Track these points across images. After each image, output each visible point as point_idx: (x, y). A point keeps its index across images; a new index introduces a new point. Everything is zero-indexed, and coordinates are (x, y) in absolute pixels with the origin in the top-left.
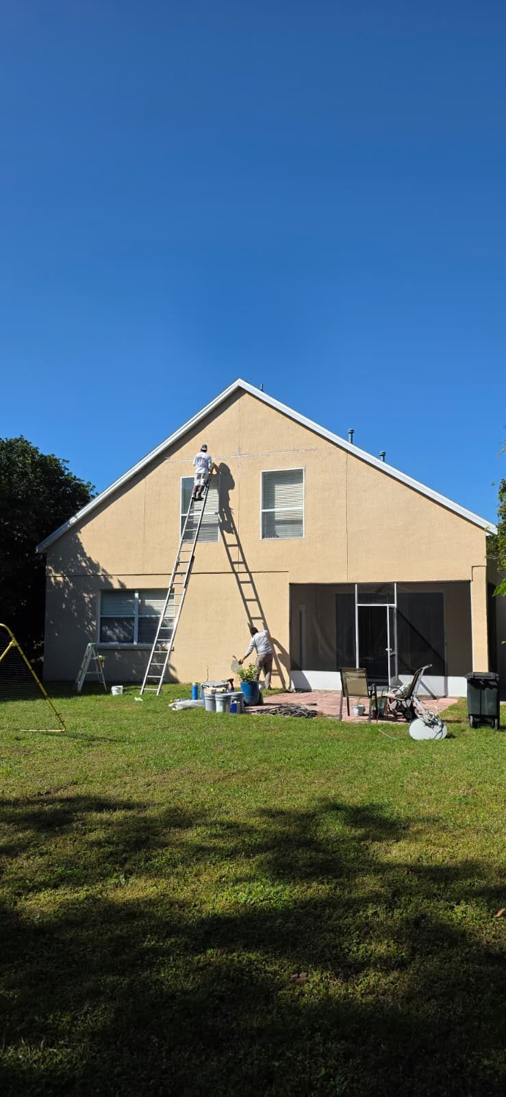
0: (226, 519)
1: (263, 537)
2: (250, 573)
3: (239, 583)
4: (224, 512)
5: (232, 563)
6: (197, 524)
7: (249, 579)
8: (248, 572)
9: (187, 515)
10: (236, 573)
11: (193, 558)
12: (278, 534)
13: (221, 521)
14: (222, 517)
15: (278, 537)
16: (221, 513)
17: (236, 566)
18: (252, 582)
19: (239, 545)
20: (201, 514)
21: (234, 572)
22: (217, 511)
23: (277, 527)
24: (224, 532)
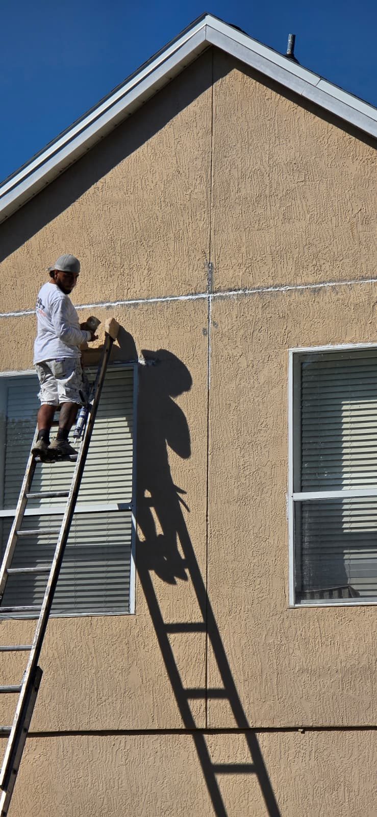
0: (159, 531)
1: (300, 595)
2: (251, 734)
3: (210, 770)
4: (149, 502)
5: (183, 696)
6: (52, 548)
7: (246, 758)
8: (243, 727)
9: (15, 513)
10: (198, 734)
11: (36, 673)
12: (354, 582)
13: (142, 538)
14: (145, 522)
15: (354, 594)
16: (139, 507)
17: (195, 705)
18: (258, 767)
19: (209, 626)
20: (65, 509)
21: (190, 728)
22: (128, 498)
23: (352, 559)
24: (152, 573)
